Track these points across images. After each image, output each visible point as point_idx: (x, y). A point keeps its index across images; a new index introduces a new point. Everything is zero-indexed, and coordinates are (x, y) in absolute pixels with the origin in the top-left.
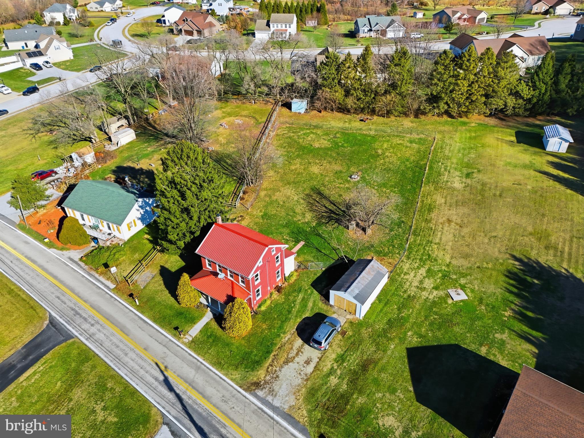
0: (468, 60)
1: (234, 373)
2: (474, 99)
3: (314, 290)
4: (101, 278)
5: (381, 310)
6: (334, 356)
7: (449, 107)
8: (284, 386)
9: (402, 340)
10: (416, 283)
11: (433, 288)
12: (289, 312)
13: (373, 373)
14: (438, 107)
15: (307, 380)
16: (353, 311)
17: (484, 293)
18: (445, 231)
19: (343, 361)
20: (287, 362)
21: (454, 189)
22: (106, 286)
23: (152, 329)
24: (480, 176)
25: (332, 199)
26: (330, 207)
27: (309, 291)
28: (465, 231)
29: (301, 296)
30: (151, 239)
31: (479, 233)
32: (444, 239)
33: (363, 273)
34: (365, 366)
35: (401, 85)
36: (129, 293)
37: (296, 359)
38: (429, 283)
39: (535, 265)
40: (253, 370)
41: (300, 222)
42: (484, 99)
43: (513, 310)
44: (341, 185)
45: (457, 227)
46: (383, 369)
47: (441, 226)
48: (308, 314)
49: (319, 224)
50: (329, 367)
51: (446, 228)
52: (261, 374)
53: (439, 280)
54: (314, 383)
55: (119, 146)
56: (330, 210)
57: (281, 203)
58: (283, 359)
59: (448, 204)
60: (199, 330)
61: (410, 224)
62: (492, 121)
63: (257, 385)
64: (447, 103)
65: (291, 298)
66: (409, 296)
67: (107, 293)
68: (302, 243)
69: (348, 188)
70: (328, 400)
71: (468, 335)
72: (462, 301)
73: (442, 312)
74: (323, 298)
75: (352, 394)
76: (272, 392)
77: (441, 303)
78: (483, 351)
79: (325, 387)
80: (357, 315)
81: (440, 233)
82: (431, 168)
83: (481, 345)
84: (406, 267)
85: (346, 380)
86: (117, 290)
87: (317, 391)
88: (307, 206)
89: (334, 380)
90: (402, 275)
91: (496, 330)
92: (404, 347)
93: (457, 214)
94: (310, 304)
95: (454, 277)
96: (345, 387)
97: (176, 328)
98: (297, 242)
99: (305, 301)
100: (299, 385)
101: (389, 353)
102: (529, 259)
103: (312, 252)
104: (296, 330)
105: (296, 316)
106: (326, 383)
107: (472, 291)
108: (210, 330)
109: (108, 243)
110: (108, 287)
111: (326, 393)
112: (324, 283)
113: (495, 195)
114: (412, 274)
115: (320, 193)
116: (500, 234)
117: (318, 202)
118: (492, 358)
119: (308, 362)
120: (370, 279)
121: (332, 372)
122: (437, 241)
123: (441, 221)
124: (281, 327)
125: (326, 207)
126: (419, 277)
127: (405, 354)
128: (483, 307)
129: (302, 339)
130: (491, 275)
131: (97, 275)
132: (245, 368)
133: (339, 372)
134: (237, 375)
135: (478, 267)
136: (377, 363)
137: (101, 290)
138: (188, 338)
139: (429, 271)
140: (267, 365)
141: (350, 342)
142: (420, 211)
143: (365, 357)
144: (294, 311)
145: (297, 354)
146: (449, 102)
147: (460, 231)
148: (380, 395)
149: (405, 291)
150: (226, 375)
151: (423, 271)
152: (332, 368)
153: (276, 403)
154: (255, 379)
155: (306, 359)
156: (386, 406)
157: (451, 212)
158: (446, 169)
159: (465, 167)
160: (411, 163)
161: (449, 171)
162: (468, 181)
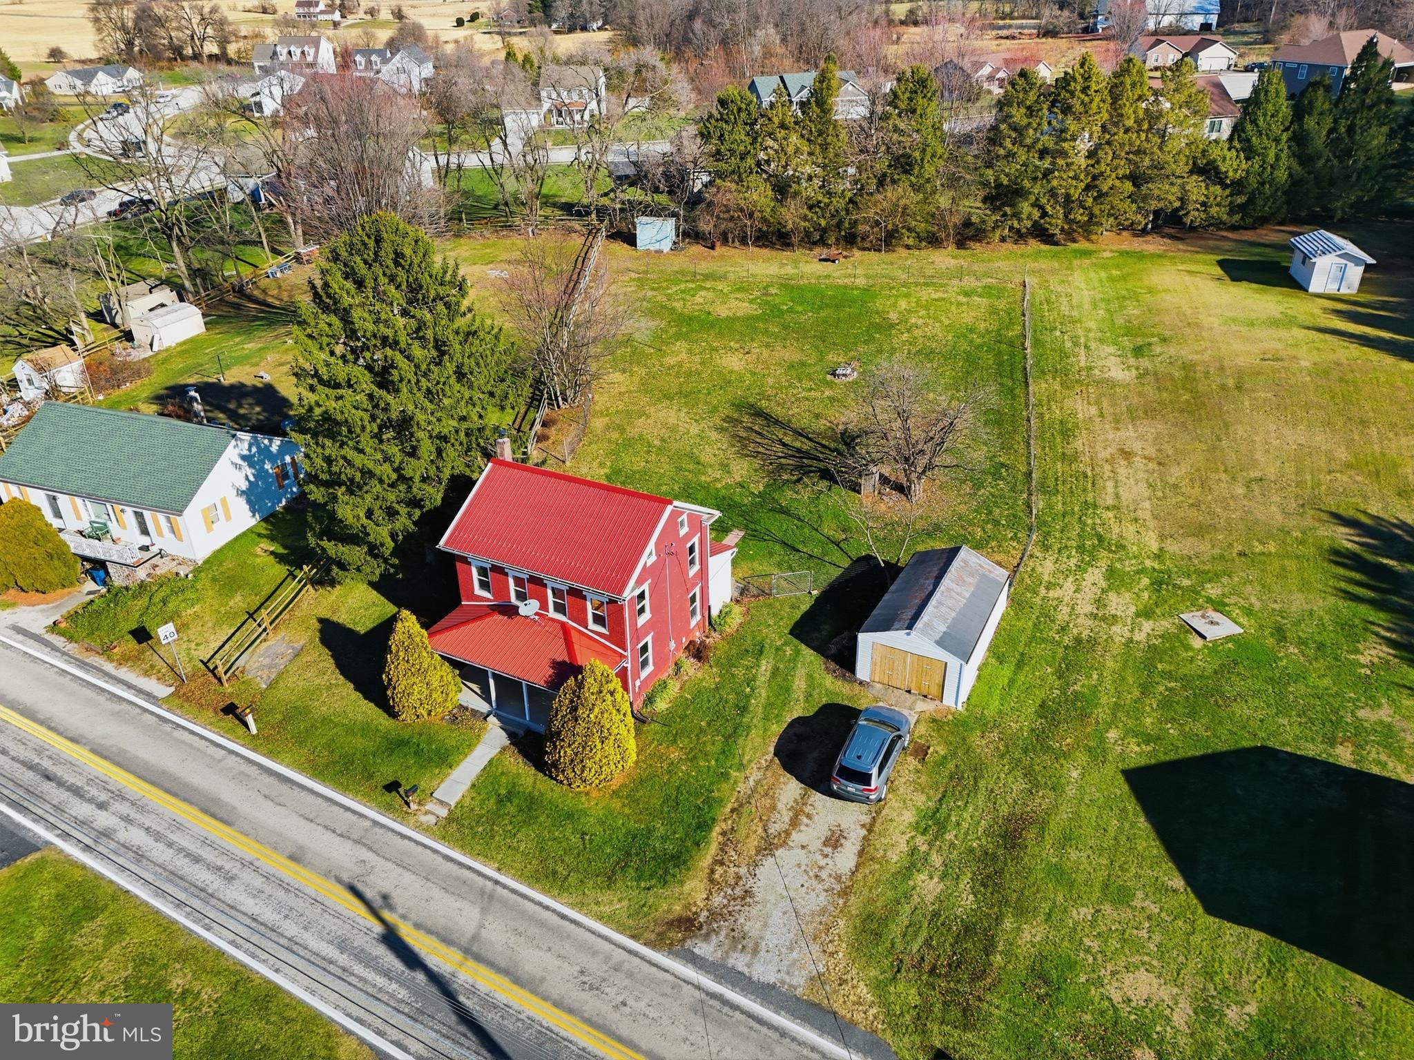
0: (1085, 90)
1: (606, 896)
2: (1105, 189)
3: (803, 647)
4: (124, 673)
5: (1012, 682)
6: (909, 817)
7: (1044, 214)
8: (777, 918)
9: (1098, 754)
10: (1085, 607)
11: (1138, 615)
12: (743, 710)
13: (1042, 852)
14: (1016, 215)
15: (845, 893)
16: (934, 690)
17: (1282, 613)
18: (1122, 478)
19: (942, 827)
20: (768, 847)
21: (1113, 384)
22: (140, 691)
23: (311, 798)
24: (1172, 350)
25: (795, 424)
26: (796, 445)
27: (789, 651)
28: (1176, 473)
29: (765, 666)
30: (281, 550)
31: (1214, 476)
32: (1126, 497)
33: (946, 582)
34: (1011, 836)
35: (922, 160)
36: (222, 705)
37: (796, 835)
38: (1121, 604)
40: (664, 883)
42: (1128, 186)
44: (813, 393)
45: (1152, 465)
46: (1066, 839)
47: (1107, 467)
48: (799, 710)
49: (776, 486)
50: (904, 847)
51: (1122, 471)
53: (1146, 595)
54: (871, 901)
55: (155, 348)
56: (799, 450)
57: (657, 442)
58: (753, 842)
59: (1109, 418)
60: (469, 784)
61: (1024, 469)
62: (1153, 245)
63: (688, 925)
64: (1037, 205)
65: (739, 672)
66: (1078, 640)
67: (145, 710)
68: (737, 535)
69: (832, 400)
70: (928, 943)
71: (1283, 721)
72: (1229, 639)
73: (1185, 671)
74: (832, 665)
75: (998, 920)
76: (738, 940)
77: (1173, 649)
78: (1344, 756)
79: (907, 909)
80: (949, 700)
81: (1110, 484)
82: (1037, 342)
83: (1331, 742)
84: (1047, 568)
85: (966, 879)
86: (183, 696)
87: (884, 921)
88: (731, 446)
89: (928, 886)
90: (1043, 591)
91: (1353, 700)
92: (1111, 769)
93: (1142, 437)
94: (799, 684)
95: (1186, 582)
96: (968, 901)
97: (393, 787)
99: (781, 676)
100: (823, 911)
101: (1071, 791)
103: (771, 554)
104: (776, 754)
105: (766, 719)
106: (908, 897)
107: (1248, 611)
108: (504, 780)
109: (141, 574)
110: (149, 696)
111: (913, 927)
113: (1223, 387)
114: (1069, 585)
115: (759, 414)
116: (1271, 472)
119: (833, 842)
120: (967, 595)
121: (914, 862)
122: (1110, 501)
124: (726, 753)
125: (784, 445)
126: (1089, 593)
128: (1293, 650)
129: (800, 779)
130: (1283, 568)
131: (109, 667)
132: (639, 879)
133: (936, 860)
134: (616, 901)
135: (1242, 554)
136: (1043, 825)
137: (125, 706)
138: (435, 812)
139: (1111, 573)
140: (707, 861)
141: (946, 772)
142: (1041, 437)
143: (1004, 810)
144: (757, 704)
145: (794, 822)
146: (1043, 201)
147: (1162, 474)
148: (1086, 912)
149: (1063, 629)
150: (580, 906)
151: (1095, 576)
152: (913, 851)
153: (764, 971)
154: (677, 908)
155: (825, 833)
156: (1114, 944)
157: (1124, 433)
158: (1076, 343)
159: (1124, 335)
160: (982, 337)
161: (1087, 347)
162: (1143, 363)
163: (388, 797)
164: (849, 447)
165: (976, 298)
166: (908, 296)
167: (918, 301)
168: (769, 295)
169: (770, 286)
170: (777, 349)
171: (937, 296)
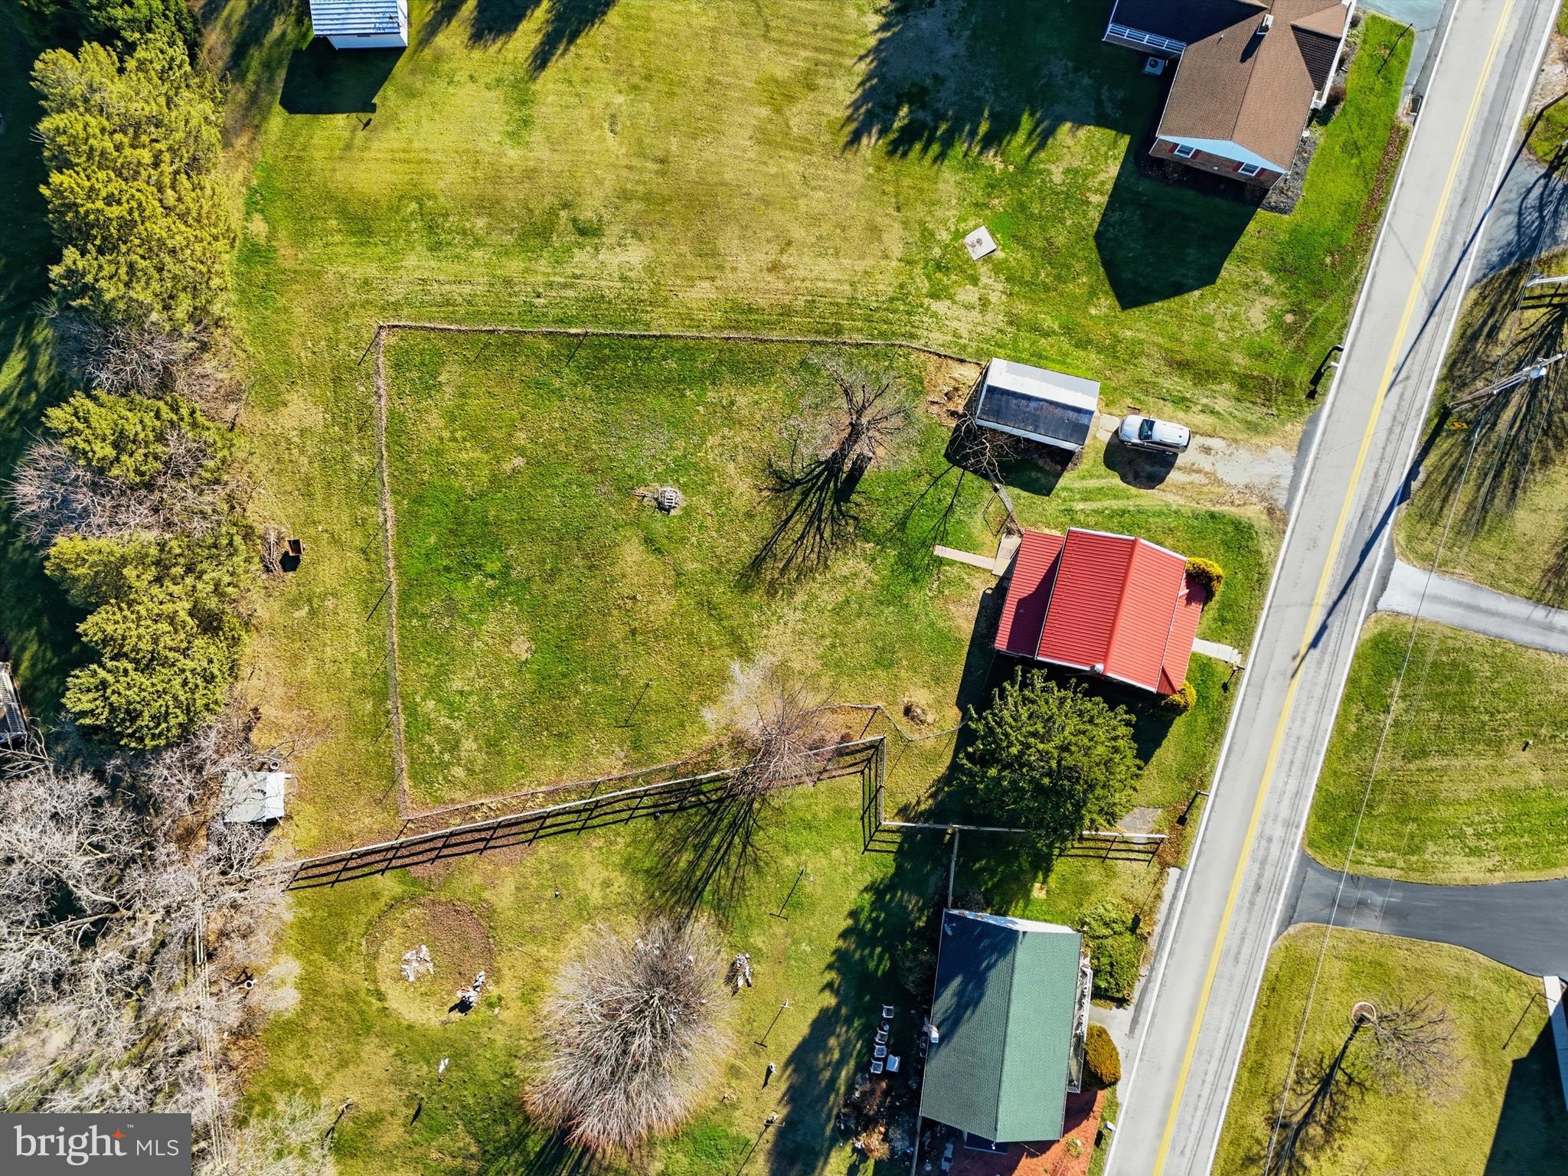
1: (1265, 551)
3: (1058, 486)
4: (1160, 916)
8: (1258, 471)
9: (1110, 320)
10: (975, 315)
11: (976, 285)
12: (1123, 512)
13: (1189, 353)
15: (1235, 441)
17: (962, 199)
18: (813, 275)
19: (1184, 399)
20: (1219, 482)
21: (653, 263)
22: (1177, 889)
24: (590, 203)
25: (766, 530)
26: (800, 527)
27: (1064, 494)
28: (797, 232)
29: (1079, 506)
30: (1040, 876)
31: (803, 208)
32: (837, 275)
34: (1182, 366)
36: (1179, 827)
37: (1208, 468)
38: (968, 294)
39: (863, 110)
40: (1251, 526)
41: (876, 578)
43: (983, 152)
44: (709, 524)
45: (792, 250)
47: (797, 284)
48: (1115, 480)
49: (866, 535)
50: (1202, 416)
51: (801, 273)
52: (1253, 513)
53: (953, 277)
54: (1238, 429)
56: (810, 523)
57: (827, 642)
58: (1215, 489)
59: (716, 273)
60: (1219, 645)
61: (807, 346)
63: (1270, 511)
65: (1091, 520)
66: (1011, 323)
67: (1194, 871)
68: (939, 551)
69: (717, 505)
70: (1255, 403)
71: (1069, 222)
72: (993, 235)
73: (1029, 265)
74: (1071, 466)
75: (1234, 373)
76: (1273, 486)
77: (1008, 269)
78: (1099, 200)
79: (1237, 413)
81: (820, 284)
82: (567, 322)
83: (1088, 203)
84: (939, 337)
85: (1213, 387)
86: (1179, 857)
87: (1247, 423)
88: (814, 579)
89: (1221, 404)
91: (1043, 181)
92: (1122, 316)
93: (749, 252)
94: (1093, 483)
95: (937, 250)
96: (1227, 386)
97: (1225, 687)
98: (940, 561)
99: (1087, 495)
100: (1249, 450)
101: (1142, 336)
102: (849, 119)
103: (960, 522)
104: (1153, 488)
105: (1128, 498)
106: (1231, 413)
107: (962, 219)
110: (1179, 881)
111: (1245, 409)
112: (1033, 474)
113: (662, 173)
114: (954, 324)
115: (757, 564)
116: (792, 168)
117: (789, 561)
118: (1109, 187)
119: (1207, 450)
121: (1208, 411)
122: (847, 287)
123: (781, 285)
124: (1160, 514)
125: (802, 537)
126: (959, 311)
127: (1135, 311)
128: (995, 201)
129: (1168, 472)
130: (912, 187)
131: (1158, 929)
132: (1253, 539)
133: (1204, 401)
134: (1268, 547)
135: (897, 209)
136: (1168, 351)
137: (1193, 889)
138: (1236, 656)
139: (935, 296)
140: (1234, 509)
141: (1143, 398)
142: (755, 330)
143: (1164, 369)
145: (1199, 471)
147: (804, 245)
148: (1221, 335)
149: (1001, 331)
150: (1274, 563)
151: (940, 307)
152: (1203, 411)
153: (1289, 471)
154: (1264, 517)
155: (1203, 456)
156: (1236, 324)
157: (742, 265)
158: (565, 286)
159: (547, 240)
160: (557, 373)
161: (575, 276)
162: (613, 232)
163: (1231, 687)
164: (798, 482)
165: (442, 378)
166: (439, 453)
167: (455, 440)
168: (451, 608)
169: (415, 612)
170: (617, 570)
171: (435, 420)
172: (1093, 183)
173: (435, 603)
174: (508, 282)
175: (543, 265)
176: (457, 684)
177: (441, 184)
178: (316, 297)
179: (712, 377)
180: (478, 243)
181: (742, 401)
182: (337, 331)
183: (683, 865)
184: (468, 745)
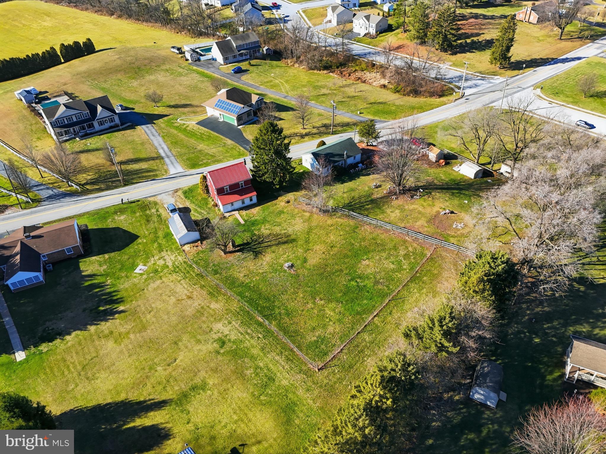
6: (163, 214)
10: (166, 257)
11: (156, 263)
13: (143, 222)
15: (162, 204)
17: (128, 281)
18: (184, 290)
21: (217, 322)
24: (210, 347)
26: (265, 244)
29: (205, 213)
32: (179, 286)
34: (148, 220)
38: (160, 262)
40: (183, 192)
41: (263, 226)
43: (108, 285)
45: (180, 298)
46: (141, 225)
47: (191, 290)
48: (192, 212)
49: (253, 234)
51: (186, 292)
52: (179, 193)
53: (157, 268)
58: (179, 200)
59: (205, 307)
63: (176, 192)
65: (206, 209)
66: (162, 251)
68: (242, 222)
69: (278, 258)
71: (119, 258)
72: (136, 269)
73: (140, 258)
76: (169, 194)
77: (145, 260)
78: (107, 256)
81: (186, 287)
83: (109, 258)
84: (180, 258)
88: (276, 233)
91: (108, 269)
92: (142, 236)
93: (190, 306)
94: (197, 215)
95: (151, 275)
96: (148, 212)
98: (245, 221)
100: (163, 201)
101: (145, 230)
104: (188, 207)
105: (195, 209)
107: (135, 277)
114: (173, 259)
117: (277, 239)
118: (101, 256)
121: (157, 211)
122: (181, 282)
123: (195, 293)
124: (194, 203)
125: (268, 242)
126: (168, 260)
127: (138, 235)
128: (123, 275)
130: (133, 291)
132: (186, 191)
133: (155, 213)
135: (144, 290)
136: (145, 225)
139: (168, 267)
140: (181, 196)
144: (198, 208)
147: (175, 297)
148: (133, 220)
149: (167, 251)
151: (170, 264)
153: (163, 194)
156: (128, 219)
157: (196, 304)
158: (248, 334)
159: (236, 350)
160: (280, 314)
161: (242, 334)
162: (216, 337)
164: (253, 252)
165: (315, 338)
166: (339, 320)
167: (330, 320)
168: (377, 282)
169: (388, 289)
170: (320, 261)
171: (330, 329)
172: (102, 259)
173: (380, 287)
174: (263, 349)
175: (247, 344)
176: (392, 266)
177: (245, 395)
178: (331, 401)
179: (242, 284)
180: (257, 367)
181: (242, 275)
182: (335, 383)
183: (370, 206)
184: (402, 253)
